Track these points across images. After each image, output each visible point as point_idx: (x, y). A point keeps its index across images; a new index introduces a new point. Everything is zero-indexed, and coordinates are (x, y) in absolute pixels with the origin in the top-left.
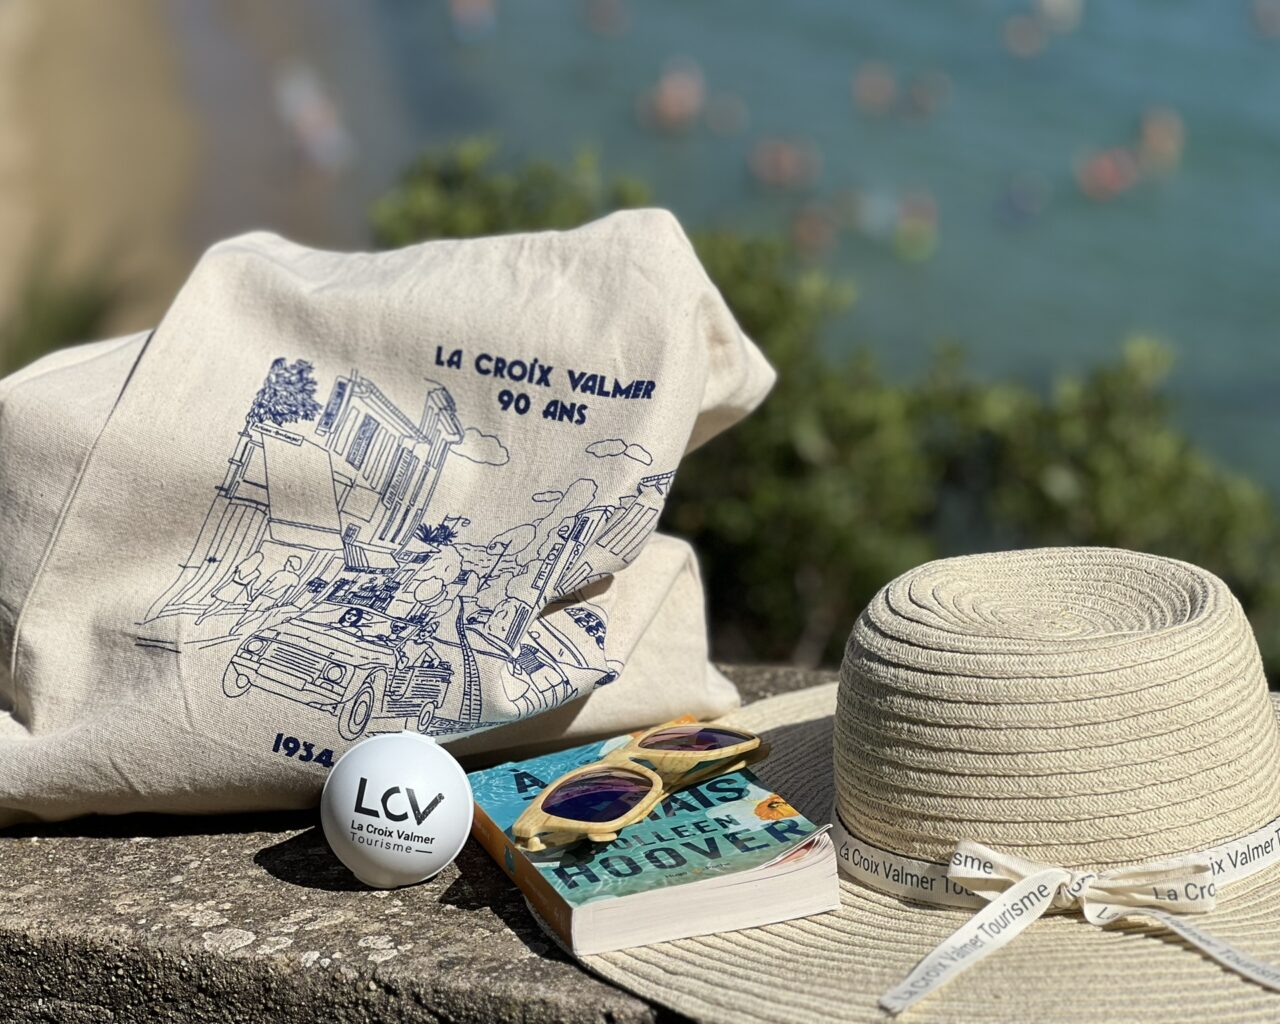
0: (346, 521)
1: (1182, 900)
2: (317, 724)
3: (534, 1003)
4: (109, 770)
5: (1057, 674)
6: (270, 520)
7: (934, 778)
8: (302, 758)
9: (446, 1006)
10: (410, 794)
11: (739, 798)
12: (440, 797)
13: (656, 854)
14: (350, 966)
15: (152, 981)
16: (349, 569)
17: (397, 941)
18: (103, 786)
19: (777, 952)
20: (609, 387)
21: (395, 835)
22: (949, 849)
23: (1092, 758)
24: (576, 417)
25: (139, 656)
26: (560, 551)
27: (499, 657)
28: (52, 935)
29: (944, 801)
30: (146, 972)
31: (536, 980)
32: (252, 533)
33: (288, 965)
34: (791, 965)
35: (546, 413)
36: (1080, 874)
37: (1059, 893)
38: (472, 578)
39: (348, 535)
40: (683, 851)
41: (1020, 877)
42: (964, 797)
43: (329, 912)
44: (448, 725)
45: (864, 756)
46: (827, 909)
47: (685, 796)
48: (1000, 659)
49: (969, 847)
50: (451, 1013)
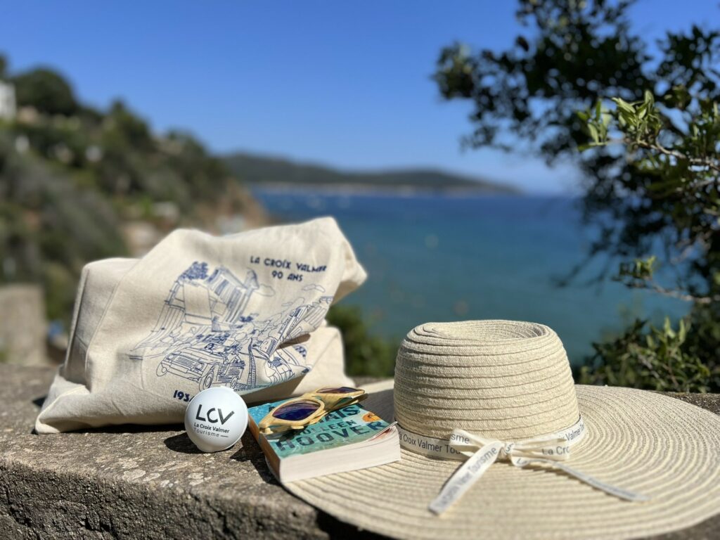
0: (214, 315)
1: (555, 455)
2: (192, 386)
3: (260, 506)
4: (112, 406)
5: (494, 353)
6: (186, 314)
7: (441, 401)
8: (185, 400)
9: (220, 507)
10: (220, 411)
11: (356, 413)
12: (233, 413)
13: (321, 436)
14: (181, 487)
15: (101, 493)
16: (213, 331)
17: (205, 475)
18: (109, 412)
19: (374, 481)
20: (310, 269)
21: (212, 429)
22: (448, 433)
23: (511, 391)
24: (299, 279)
25: (130, 363)
26: (290, 320)
27: (264, 359)
28: (65, 472)
29: (446, 411)
30: (99, 489)
31: (262, 494)
32: (179, 319)
33: (155, 487)
34: (382, 487)
35: (289, 278)
36: (509, 443)
37: (500, 452)
38: (257, 332)
39: (214, 320)
40: (332, 434)
41: (482, 445)
42: (455, 409)
43: (181, 462)
44: (243, 387)
45: (409, 394)
46: (395, 460)
47: (334, 414)
48: (468, 348)
49: (458, 432)
50: (222, 510)
